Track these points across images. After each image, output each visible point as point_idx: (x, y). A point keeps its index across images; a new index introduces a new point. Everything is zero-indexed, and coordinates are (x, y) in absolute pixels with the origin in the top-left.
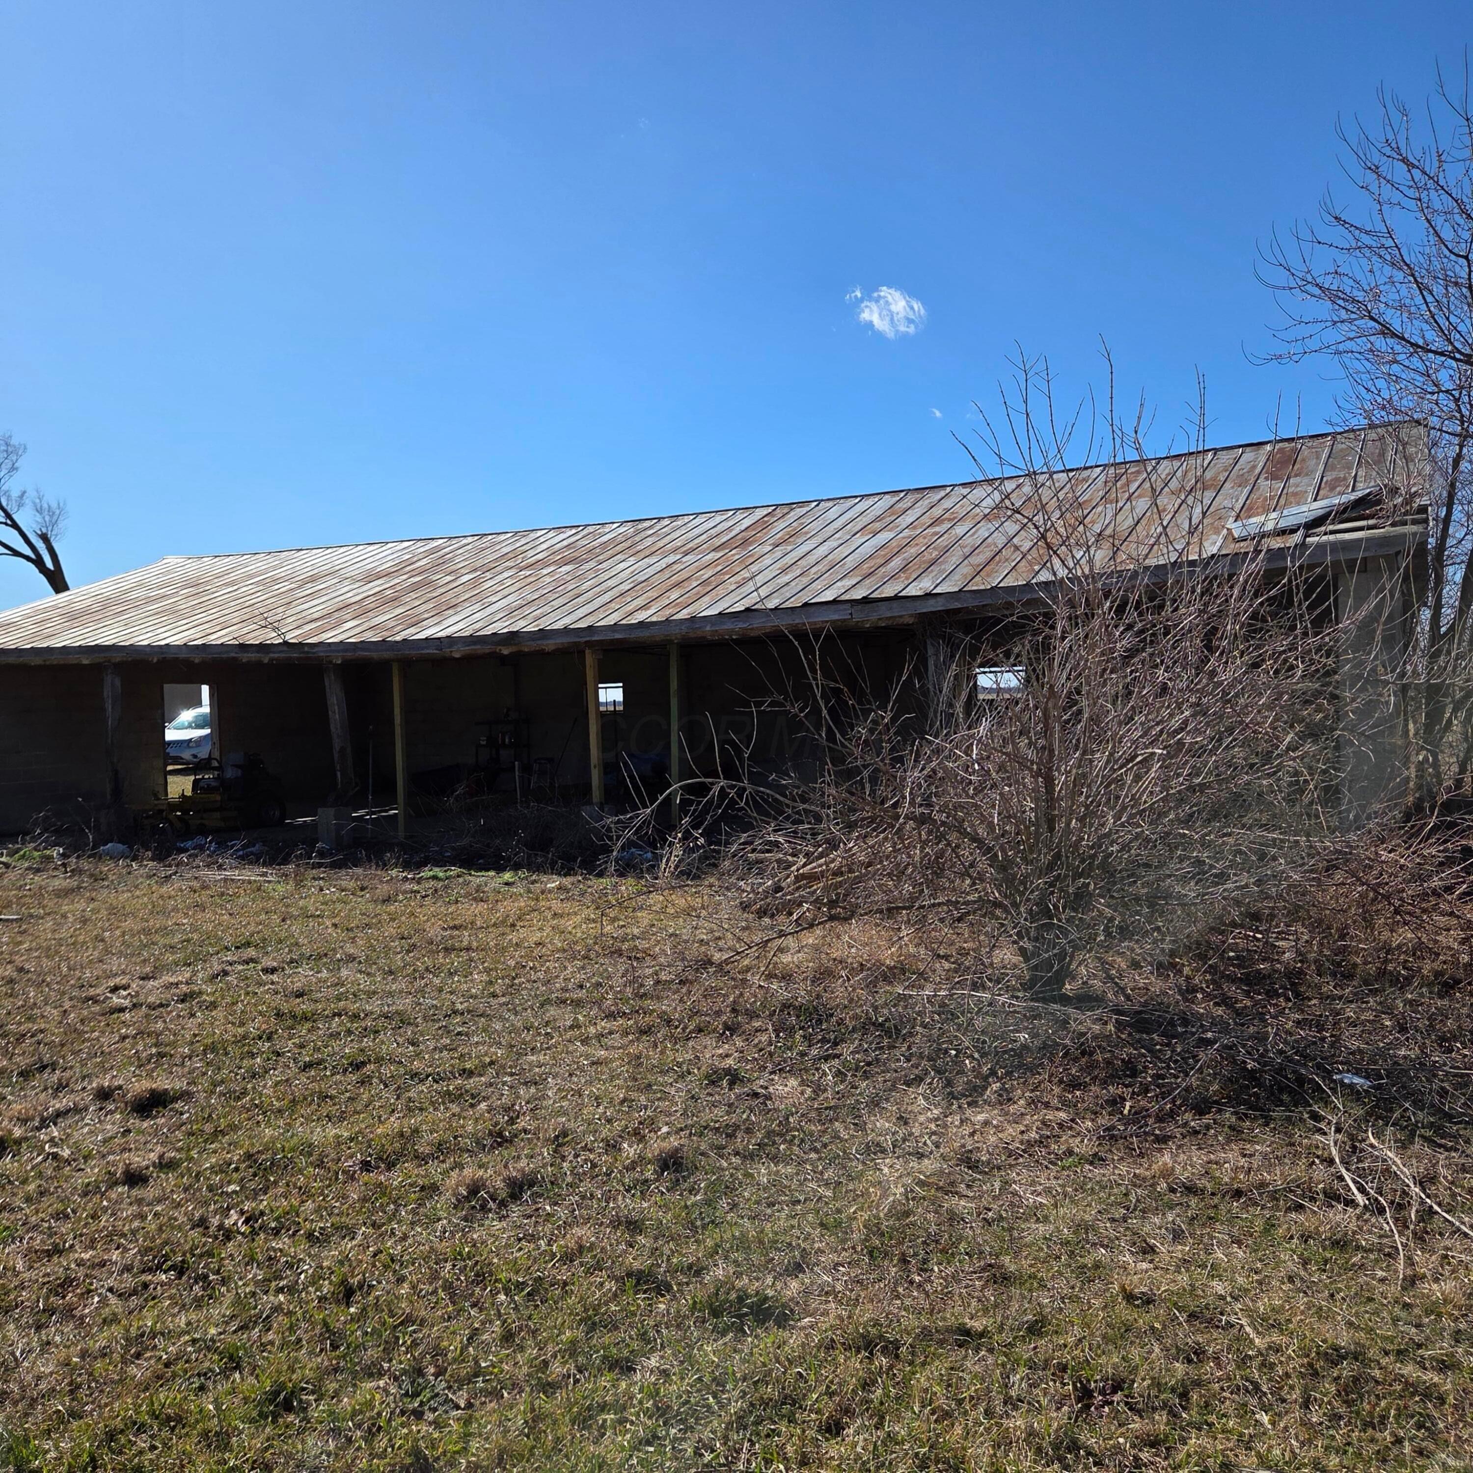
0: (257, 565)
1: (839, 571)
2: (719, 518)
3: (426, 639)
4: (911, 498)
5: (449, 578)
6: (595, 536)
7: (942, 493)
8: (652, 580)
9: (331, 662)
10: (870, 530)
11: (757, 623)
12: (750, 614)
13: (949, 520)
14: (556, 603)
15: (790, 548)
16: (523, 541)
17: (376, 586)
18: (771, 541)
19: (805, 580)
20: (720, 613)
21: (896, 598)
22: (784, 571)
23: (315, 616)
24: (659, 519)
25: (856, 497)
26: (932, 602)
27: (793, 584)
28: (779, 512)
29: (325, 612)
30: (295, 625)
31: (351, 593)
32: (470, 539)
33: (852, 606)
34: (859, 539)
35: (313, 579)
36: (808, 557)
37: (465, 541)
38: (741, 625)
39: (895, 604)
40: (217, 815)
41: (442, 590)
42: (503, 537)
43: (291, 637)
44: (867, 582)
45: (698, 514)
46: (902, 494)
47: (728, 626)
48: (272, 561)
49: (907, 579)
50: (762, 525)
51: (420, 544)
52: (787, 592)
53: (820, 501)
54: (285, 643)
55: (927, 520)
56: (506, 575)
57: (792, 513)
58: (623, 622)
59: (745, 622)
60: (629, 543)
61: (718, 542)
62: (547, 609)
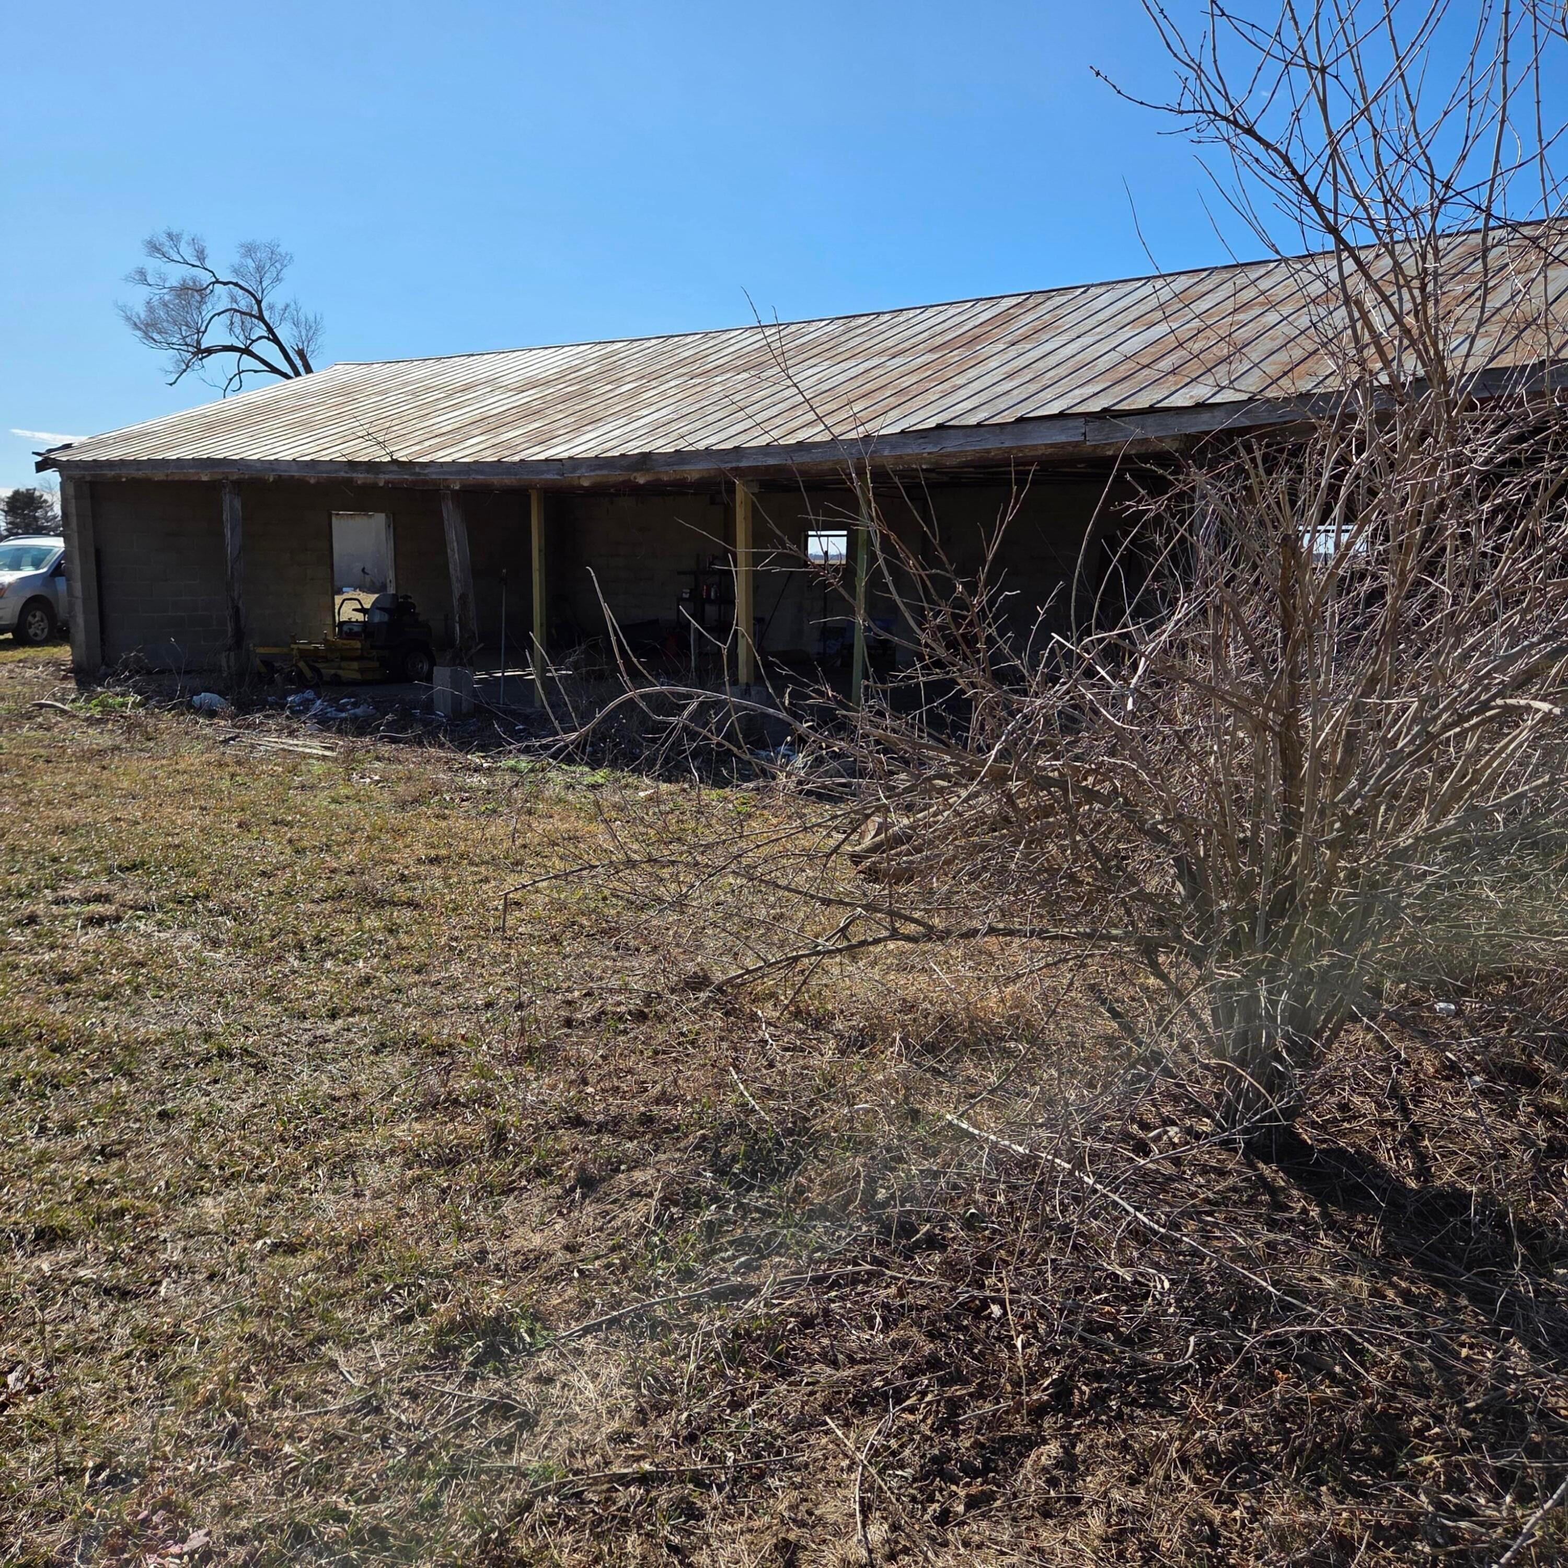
0: (420, 371)
1: (1086, 374)
2: (952, 311)
3: (546, 460)
4: (1216, 278)
5: (609, 387)
6: (795, 336)
7: (1262, 271)
8: (837, 390)
9: (448, 488)
10: (1143, 322)
11: (951, 445)
12: (944, 433)
13: (1262, 304)
14: (710, 419)
15: (1029, 346)
16: (711, 343)
17: (523, 398)
18: (1009, 338)
19: (1033, 388)
20: (903, 432)
21: (1152, 410)
22: (1009, 376)
23: (444, 430)
24: (879, 314)
25: (1140, 279)
26: (1206, 416)
27: (1015, 392)
28: (1031, 302)
29: (457, 425)
30: (417, 440)
31: (498, 403)
32: (654, 342)
33: (1086, 422)
34: (1128, 332)
35: (466, 389)
36: (1050, 357)
37: (648, 344)
38: (930, 449)
39: (1150, 420)
40: (355, 665)
41: (594, 402)
42: (690, 339)
43: (402, 456)
44: (1117, 388)
45: (927, 308)
46: (1205, 274)
47: (912, 449)
48: (438, 367)
49: (1176, 383)
50: (1005, 318)
51: (598, 347)
52: (1002, 404)
53: (1089, 287)
54: (394, 462)
55: (1229, 305)
56: (672, 383)
57: (1049, 303)
58: (781, 442)
59: (935, 445)
60: (832, 343)
61: (939, 340)
62: (698, 425)
